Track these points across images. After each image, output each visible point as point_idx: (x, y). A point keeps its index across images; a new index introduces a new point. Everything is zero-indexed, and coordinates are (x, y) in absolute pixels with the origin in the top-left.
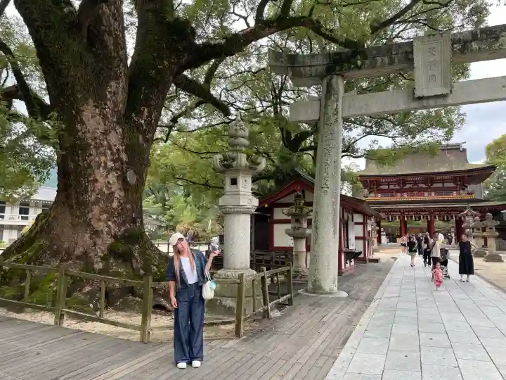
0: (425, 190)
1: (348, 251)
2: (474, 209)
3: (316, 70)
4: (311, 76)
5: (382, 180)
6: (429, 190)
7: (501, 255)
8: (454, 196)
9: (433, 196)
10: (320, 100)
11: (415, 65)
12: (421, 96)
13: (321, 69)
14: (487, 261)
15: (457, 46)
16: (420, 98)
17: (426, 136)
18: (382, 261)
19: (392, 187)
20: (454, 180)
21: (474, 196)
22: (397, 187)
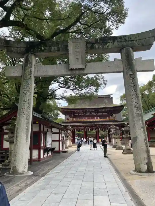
0: (95, 116)
1: (45, 148)
2: (115, 125)
3: (20, 50)
4: (17, 53)
5: (76, 111)
6: (97, 116)
7: (122, 147)
8: (107, 119)
9: (99, 119)
10: (22, 66)
11: (69, 53)
12: (72, 68)
13: (23, 49)
14: (116, 150)
15: (89, 45)
16: (72, 70)
17: (88, 90)
18: (69, 152)
19: (80, 114)
20: (107, 112)
21: (115, 119)
22: (83, 115)
